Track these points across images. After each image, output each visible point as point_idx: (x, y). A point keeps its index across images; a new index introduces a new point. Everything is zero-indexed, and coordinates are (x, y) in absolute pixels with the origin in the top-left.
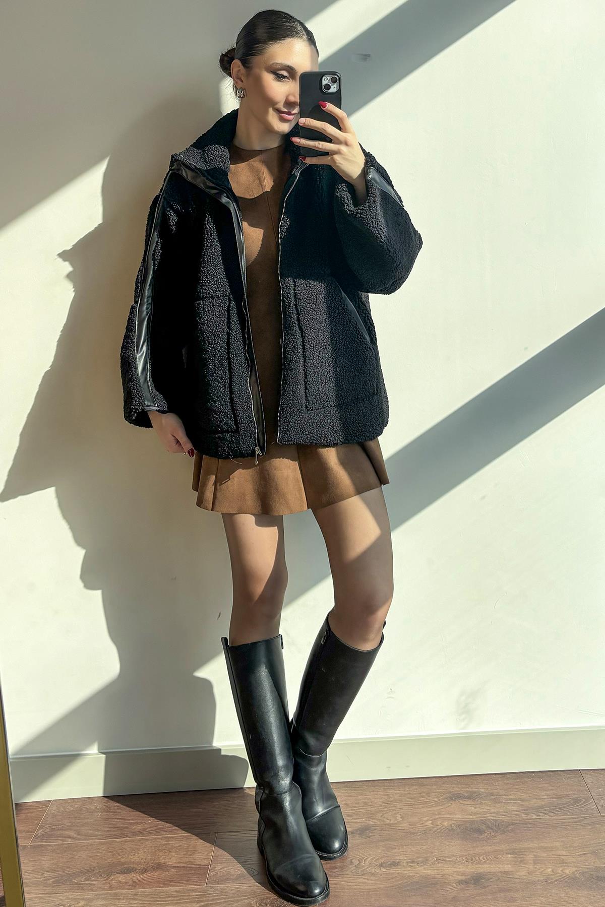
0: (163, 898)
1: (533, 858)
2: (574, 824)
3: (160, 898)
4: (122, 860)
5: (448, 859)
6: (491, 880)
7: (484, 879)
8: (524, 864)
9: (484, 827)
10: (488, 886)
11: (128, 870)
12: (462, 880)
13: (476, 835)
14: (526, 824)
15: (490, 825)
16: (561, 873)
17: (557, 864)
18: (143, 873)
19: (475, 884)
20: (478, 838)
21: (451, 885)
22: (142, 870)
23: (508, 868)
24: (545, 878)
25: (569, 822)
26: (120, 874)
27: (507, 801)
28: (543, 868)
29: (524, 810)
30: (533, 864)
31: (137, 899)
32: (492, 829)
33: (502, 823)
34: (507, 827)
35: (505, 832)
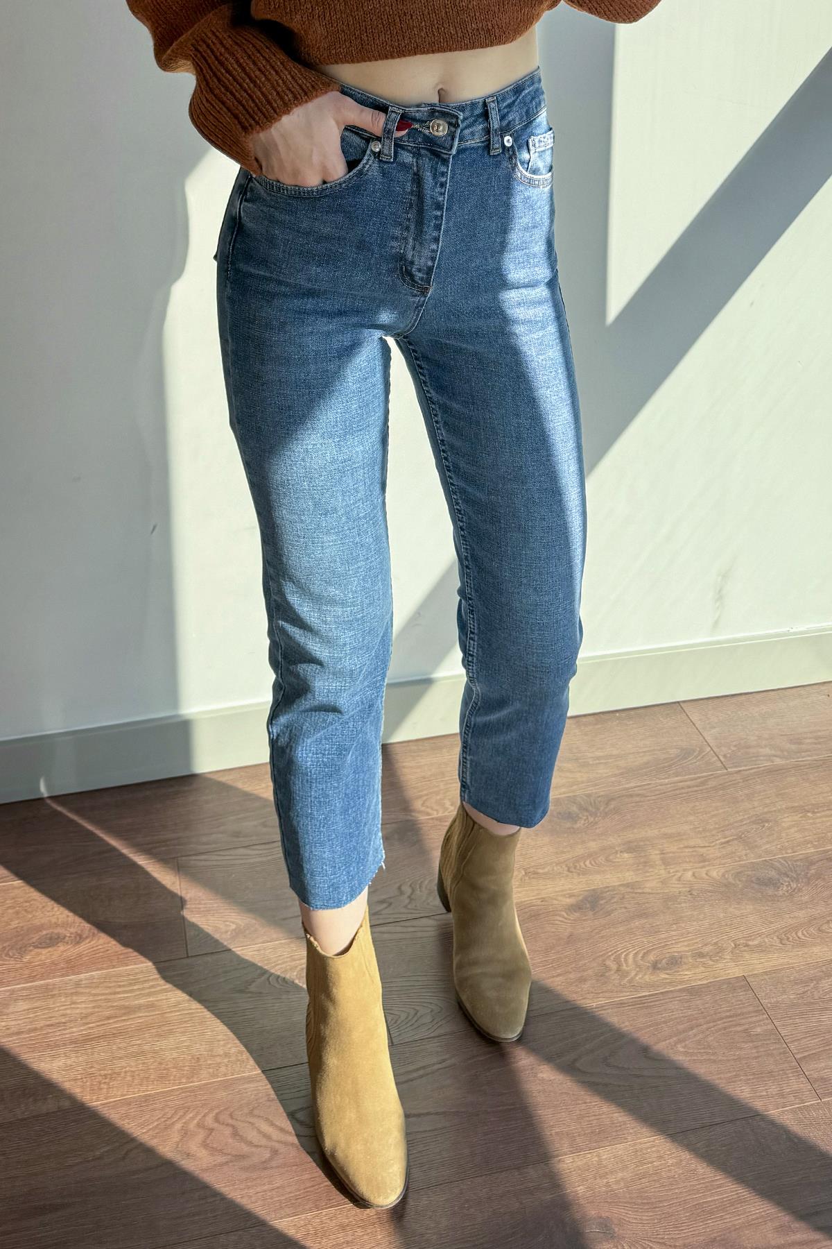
0: (124, 986)
1: (659, 856)
2: (696, 789)
3: (120, 986)
4: (37, 922)
5: (541, 871)
6: (615, 900)
7: (603, 898)
8: (652, 866)
9: (574, 809)
10: (613, 910)
11: (51, 939)
12: (572, 905)
13: (568, 825)
14: (631, 796)
15: (582, 803)
16: (707, 877)
17: (695, 863)
18: (78, 943)
19: (593, 908)
20: (573, 828)
21: (560, 916)
22: (75, 937)
23: (630, 877)
24: (688, 889)
25: (689, 787)
26: (40, 948)
27: (595, 762)
28: (677, 871)
29: (622, 774)
30: (663, 867)
31: (82, 993)
32: (587, 810)
33: (599, 799)
34: (607, 804)
35: (606, 814)
